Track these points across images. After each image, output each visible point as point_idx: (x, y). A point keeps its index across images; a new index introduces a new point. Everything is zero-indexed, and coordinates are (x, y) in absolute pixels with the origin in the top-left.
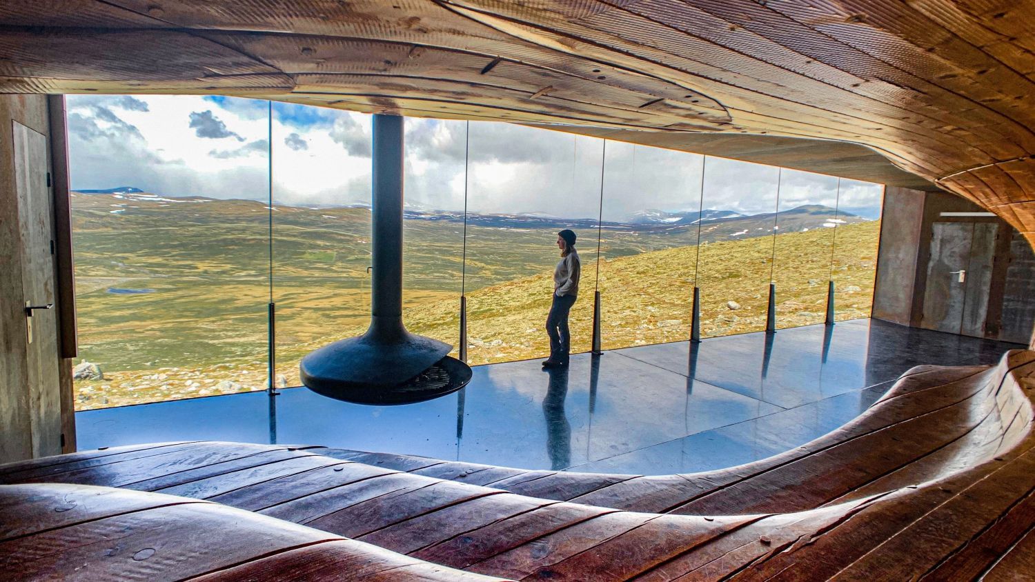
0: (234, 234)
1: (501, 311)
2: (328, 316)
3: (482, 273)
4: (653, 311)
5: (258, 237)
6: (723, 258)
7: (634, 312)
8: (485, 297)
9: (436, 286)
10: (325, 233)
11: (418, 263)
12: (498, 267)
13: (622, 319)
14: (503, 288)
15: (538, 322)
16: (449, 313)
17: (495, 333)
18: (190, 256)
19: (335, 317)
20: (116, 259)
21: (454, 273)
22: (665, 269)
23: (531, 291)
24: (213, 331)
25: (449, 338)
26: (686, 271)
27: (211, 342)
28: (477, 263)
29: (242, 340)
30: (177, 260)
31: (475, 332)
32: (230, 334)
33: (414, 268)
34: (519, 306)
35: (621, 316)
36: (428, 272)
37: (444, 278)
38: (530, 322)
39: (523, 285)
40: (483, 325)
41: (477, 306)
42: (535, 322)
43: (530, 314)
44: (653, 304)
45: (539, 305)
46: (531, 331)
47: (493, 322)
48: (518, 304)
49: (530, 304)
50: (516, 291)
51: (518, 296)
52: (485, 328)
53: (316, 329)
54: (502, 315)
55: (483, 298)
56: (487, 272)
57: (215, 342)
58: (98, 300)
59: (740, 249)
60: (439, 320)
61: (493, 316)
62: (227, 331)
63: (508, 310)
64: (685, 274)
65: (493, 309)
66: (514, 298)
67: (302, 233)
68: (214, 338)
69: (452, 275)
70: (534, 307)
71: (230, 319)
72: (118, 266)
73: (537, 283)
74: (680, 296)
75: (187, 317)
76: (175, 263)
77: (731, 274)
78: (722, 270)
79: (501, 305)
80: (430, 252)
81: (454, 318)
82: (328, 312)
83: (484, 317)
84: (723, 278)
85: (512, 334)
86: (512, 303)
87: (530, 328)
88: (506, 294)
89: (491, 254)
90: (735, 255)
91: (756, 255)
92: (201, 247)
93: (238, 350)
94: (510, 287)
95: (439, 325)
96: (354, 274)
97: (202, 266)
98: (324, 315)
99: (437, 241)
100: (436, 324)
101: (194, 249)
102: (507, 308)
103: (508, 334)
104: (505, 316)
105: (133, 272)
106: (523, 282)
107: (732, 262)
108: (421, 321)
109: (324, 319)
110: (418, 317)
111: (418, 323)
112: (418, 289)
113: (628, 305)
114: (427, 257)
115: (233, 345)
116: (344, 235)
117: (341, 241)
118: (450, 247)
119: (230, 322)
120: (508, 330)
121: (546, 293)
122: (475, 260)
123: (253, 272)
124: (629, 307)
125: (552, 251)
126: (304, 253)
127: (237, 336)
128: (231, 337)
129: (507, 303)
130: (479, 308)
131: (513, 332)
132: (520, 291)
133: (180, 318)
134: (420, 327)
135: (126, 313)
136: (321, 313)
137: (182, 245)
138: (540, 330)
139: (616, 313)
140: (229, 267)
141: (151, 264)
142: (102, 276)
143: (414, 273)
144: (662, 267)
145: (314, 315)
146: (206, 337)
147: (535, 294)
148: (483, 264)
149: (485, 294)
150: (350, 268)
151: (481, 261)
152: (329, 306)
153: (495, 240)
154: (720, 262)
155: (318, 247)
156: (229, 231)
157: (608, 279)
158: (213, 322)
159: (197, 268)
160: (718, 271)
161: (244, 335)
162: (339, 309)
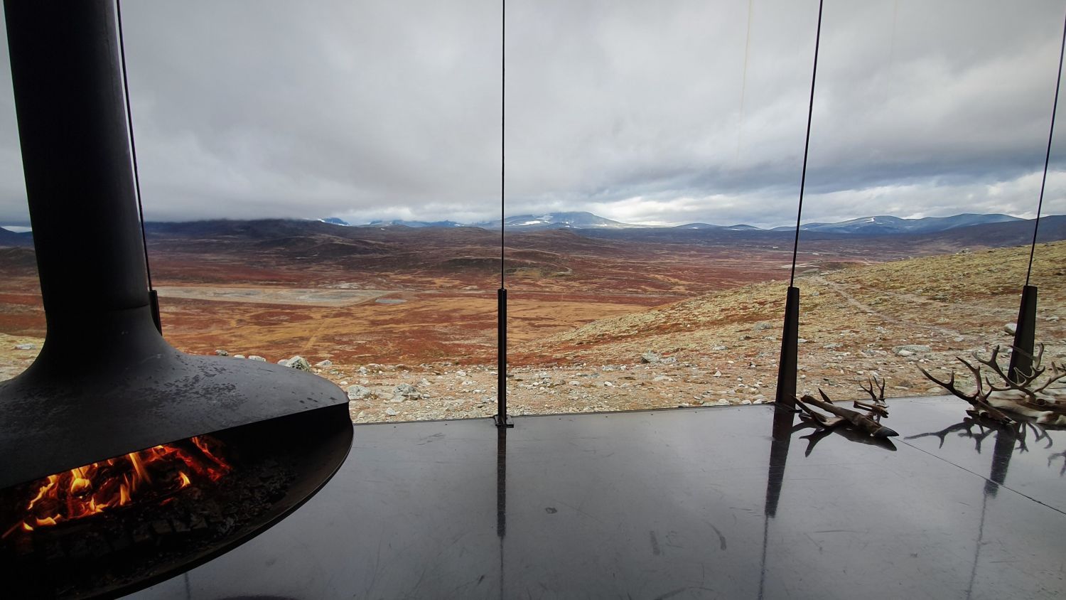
0: (461, 256)
1: (689, 326)
2: (533, 325)
3: (675, 289)
4: (883, 332)
5: (480, 257)
6: (993, 268)
7: (857, 332)
8: (674, 311)
9: (629, 301)
10: (533, 252)
11: (614, 279)
12: (692, 283)
13: (838, 341)
14: (692, 303)
15: (728, 339)
16: (635, 326)
17: (678, 349)
18: (431, 274)
19: (539, 326)
20: (381, 276)
21: (647, 288)
22: (903, 283)
23: (724, 306)
24: (446, 334)
25: (630, 351)
26: (935, 285)
27: (444, 343)
28: (670, 278)
29: (466, 342)
30: (421, 277)
31: (656, 346)
32: (457, 337)
33: (609, 284)
34: (708, 322)
35: (836, 336)
36: (621, 287)
37: (637, 293)
38: (719, 339)
39: (716, 299)
40: (667, 339)
41: (664, 320)
42: (725, 339)
43: (721, 330)
44: (883, 324)
45: (733, 321)
46: (718, 348)
47: (678, 337)
48: (708, 319)
49: (721, 320)
50: (708, 307)
51: (709, 311)
52: (668, 342)
53: (523, 336)
54: (690, 330)
55: (670, 312)
56: (681, 287)
57: (447, 343)
58: (371, 307)
59: (1021, 257)
60: (624, 332)
61: (679, 331)
62: (456, 334)
63: (697, 325)
64: (932, 289)
65: (681, 324)
66: (703, 313)
67: (514, 253)
68: (446, 340)
69: (645, 291)
70: (728, 323)
71: (458, 325)
72: (382, 282)
73: (733, 298)
74: (925, 316)
75: (428, 322)
76: (420, 280)
77: (1006, 288)
78: (992, 282)
79: (689, 320)
80: (624, 268)
81: (639, 332)
82: (533, 322)
83: (669, 332)
84: (993, 293)
85: (696, 351)
86: (702, 318)
87: (718, 345)
88: (695, 309)
89: (685, 269)
90: (1014, 264)
91: (1047, 264)
92: (438, 267)
93: (463, 351)
94: (701, 302)
95: (623, 337)
96: (556, 288)
97: (439, 281)
98: (529, 324)
99: (631, 258)
100: (620, 336)
101: (433, 268)
102: (694, 324)
103: (692, 351)
104: (693, 331)
105: (392, 287)
106: (716, 297)
107: (1009, 274)
108: (607, 333)
109: (530, 327)
110: (604, 328)
111: (603, 335)
112: (612, 303)
113: (846, 324)
114: (620, 273)
115: (459, 345)
116: (548, 254)
117: (545, 259)
118: (644, 263)
119: (458, 327)
120: (693, 346)
121: (741, 309)
122: (668, 276)
123: (475, 287)
124: (849, 327)
125: (754, 266)
126: (515, 270)
127: (462, 339)
128: (458, 339)
129: (695, 318)
130: (665, 322)
131: (698, 348)
132: (712, 305)
133: (424, 323)
134: (605, 339)
135: (388, 317)
136: (527, 322)
137: (425, 265)
138: (729, 349)
139: (830, 333)
140: (457, 282)
141: (404, 280)
142: (373, 289)
143: (609, 288)
144: (898, 280)
145: (522, 323)
146: (440, 339)
147: (728, 310)
148: (676, 280)
149: (673, 309)
150: (552, 284)
151: (674, 277)
152: (535, 317)
153: (690, 256)
154: (989, 274)
155: (526, 265)
156: (458, 253)
157: (821, 294)
158: (446, 327)
159: (434, 283)
160: (985, 285)
161: (468, 339)
162: (542, 319)
